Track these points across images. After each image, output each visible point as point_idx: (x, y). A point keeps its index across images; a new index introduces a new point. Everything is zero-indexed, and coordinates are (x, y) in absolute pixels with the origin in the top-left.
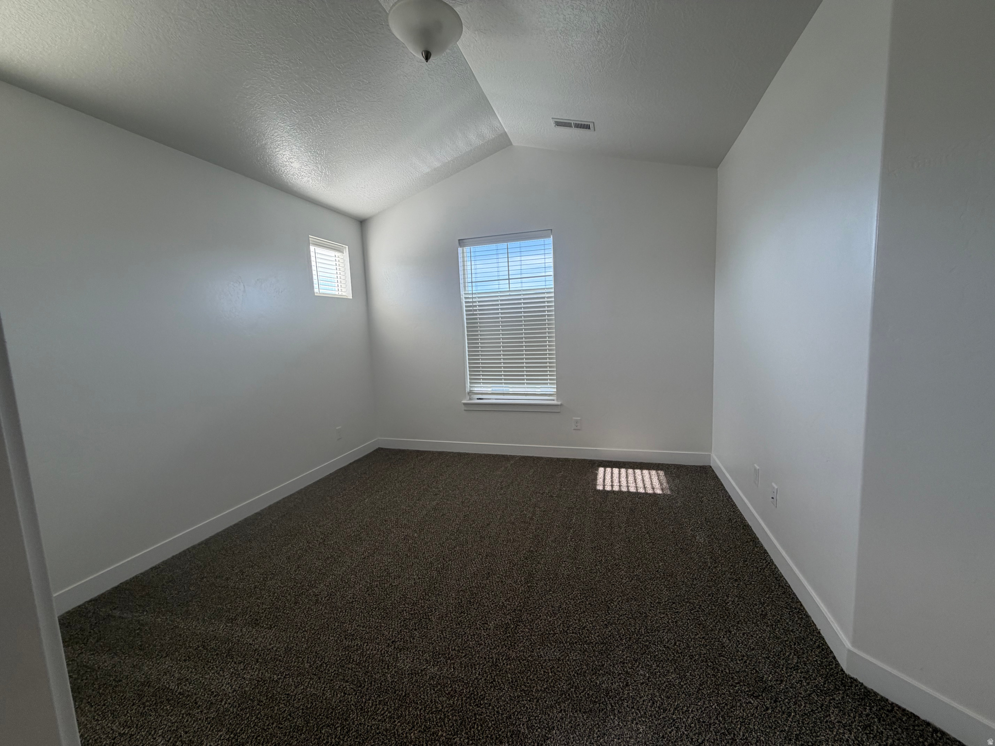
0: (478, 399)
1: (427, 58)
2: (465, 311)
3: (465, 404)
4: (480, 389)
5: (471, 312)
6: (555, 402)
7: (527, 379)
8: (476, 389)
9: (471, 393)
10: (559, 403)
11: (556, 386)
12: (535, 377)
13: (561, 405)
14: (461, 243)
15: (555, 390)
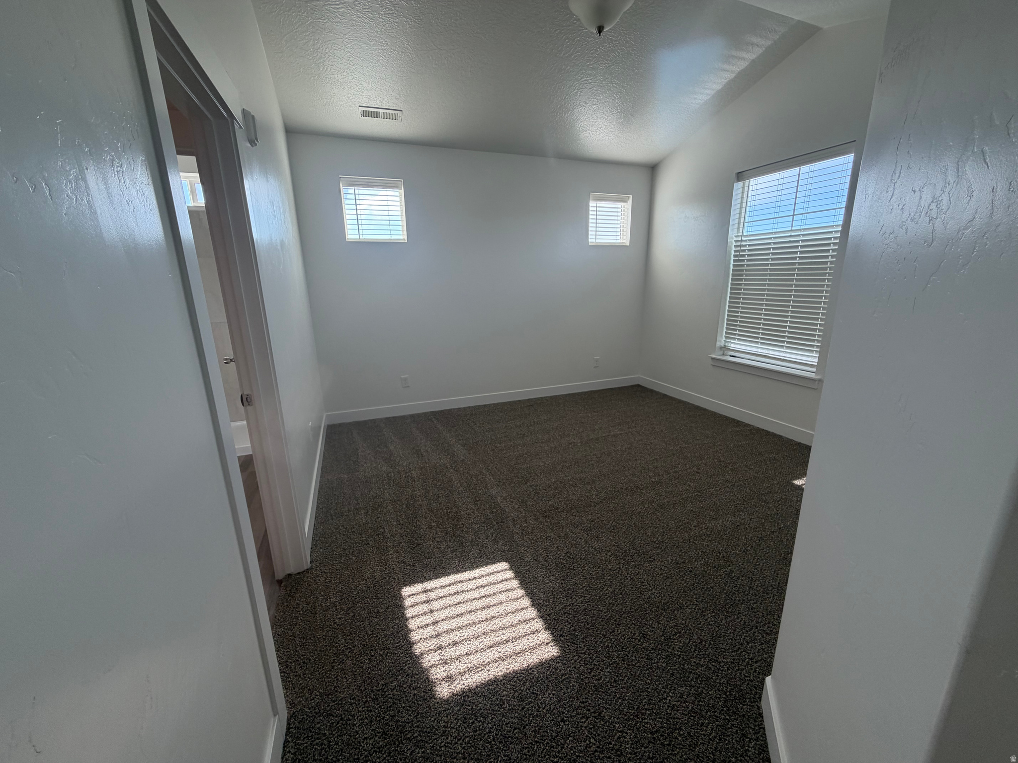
0: (730, 356)
1: (600, 32)
2: (732, 256)
3: (712, 358)
4: (735, 346)
5: (739, 258)
6: (813, 375)
7: (788, 342)
8: (732, 345)
9: (724, 348)
10: (818, 377)
11: (818, 356)
12: (797, 340)
13: (820, 380)
14: (740, 176)
15: (816, 360)
